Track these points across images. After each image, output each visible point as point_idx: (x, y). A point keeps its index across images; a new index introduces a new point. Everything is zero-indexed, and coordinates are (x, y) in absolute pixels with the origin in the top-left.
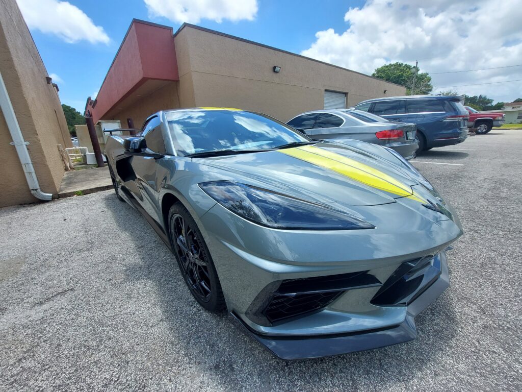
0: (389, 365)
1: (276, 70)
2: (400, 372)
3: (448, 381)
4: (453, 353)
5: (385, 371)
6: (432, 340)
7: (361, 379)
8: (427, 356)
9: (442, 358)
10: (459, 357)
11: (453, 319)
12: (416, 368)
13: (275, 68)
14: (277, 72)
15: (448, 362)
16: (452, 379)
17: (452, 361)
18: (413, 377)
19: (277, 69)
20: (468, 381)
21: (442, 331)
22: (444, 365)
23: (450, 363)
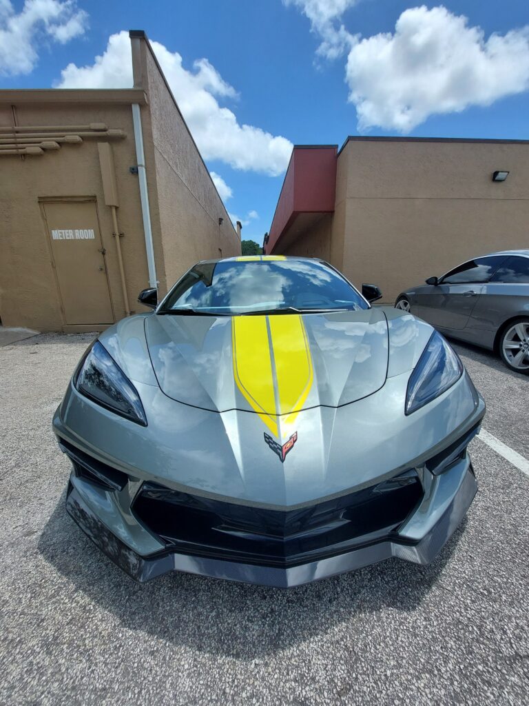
0: (138, 600)
1: (496, 178)
2: (134, 613)
3: (151, 670)
4: (205, 665)
5: (128, 599)
6: (210, 631)
7: (107, 583)
8: (177, 634)
9: (184, 653)
10: (199, 674)
11: (276, 646)
12: (151, 628)
13: (496, 173)
14: (500, 181)
15: (182, 663)
16: (156, 674)
17: (186, 667)
18: (135, 628)
19: (501, 176)
20: (164, 696)
21: (237, 638)
22: (174, 659)
23: (183, 666)
